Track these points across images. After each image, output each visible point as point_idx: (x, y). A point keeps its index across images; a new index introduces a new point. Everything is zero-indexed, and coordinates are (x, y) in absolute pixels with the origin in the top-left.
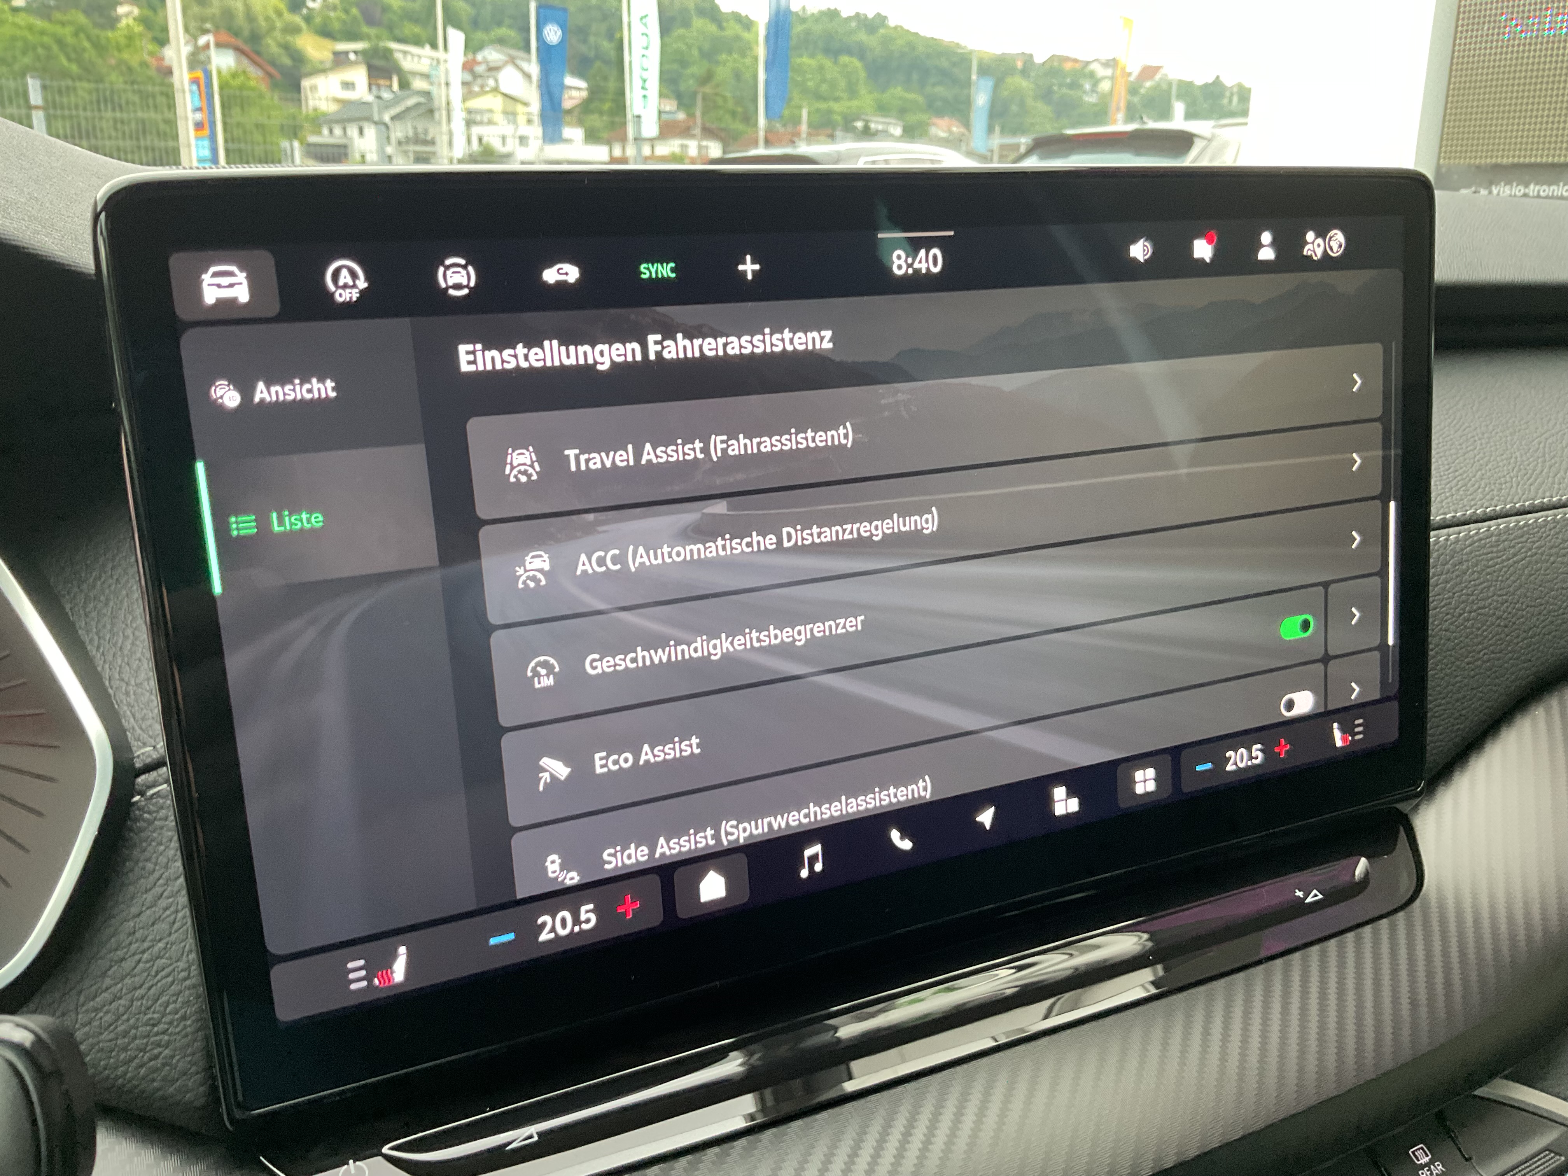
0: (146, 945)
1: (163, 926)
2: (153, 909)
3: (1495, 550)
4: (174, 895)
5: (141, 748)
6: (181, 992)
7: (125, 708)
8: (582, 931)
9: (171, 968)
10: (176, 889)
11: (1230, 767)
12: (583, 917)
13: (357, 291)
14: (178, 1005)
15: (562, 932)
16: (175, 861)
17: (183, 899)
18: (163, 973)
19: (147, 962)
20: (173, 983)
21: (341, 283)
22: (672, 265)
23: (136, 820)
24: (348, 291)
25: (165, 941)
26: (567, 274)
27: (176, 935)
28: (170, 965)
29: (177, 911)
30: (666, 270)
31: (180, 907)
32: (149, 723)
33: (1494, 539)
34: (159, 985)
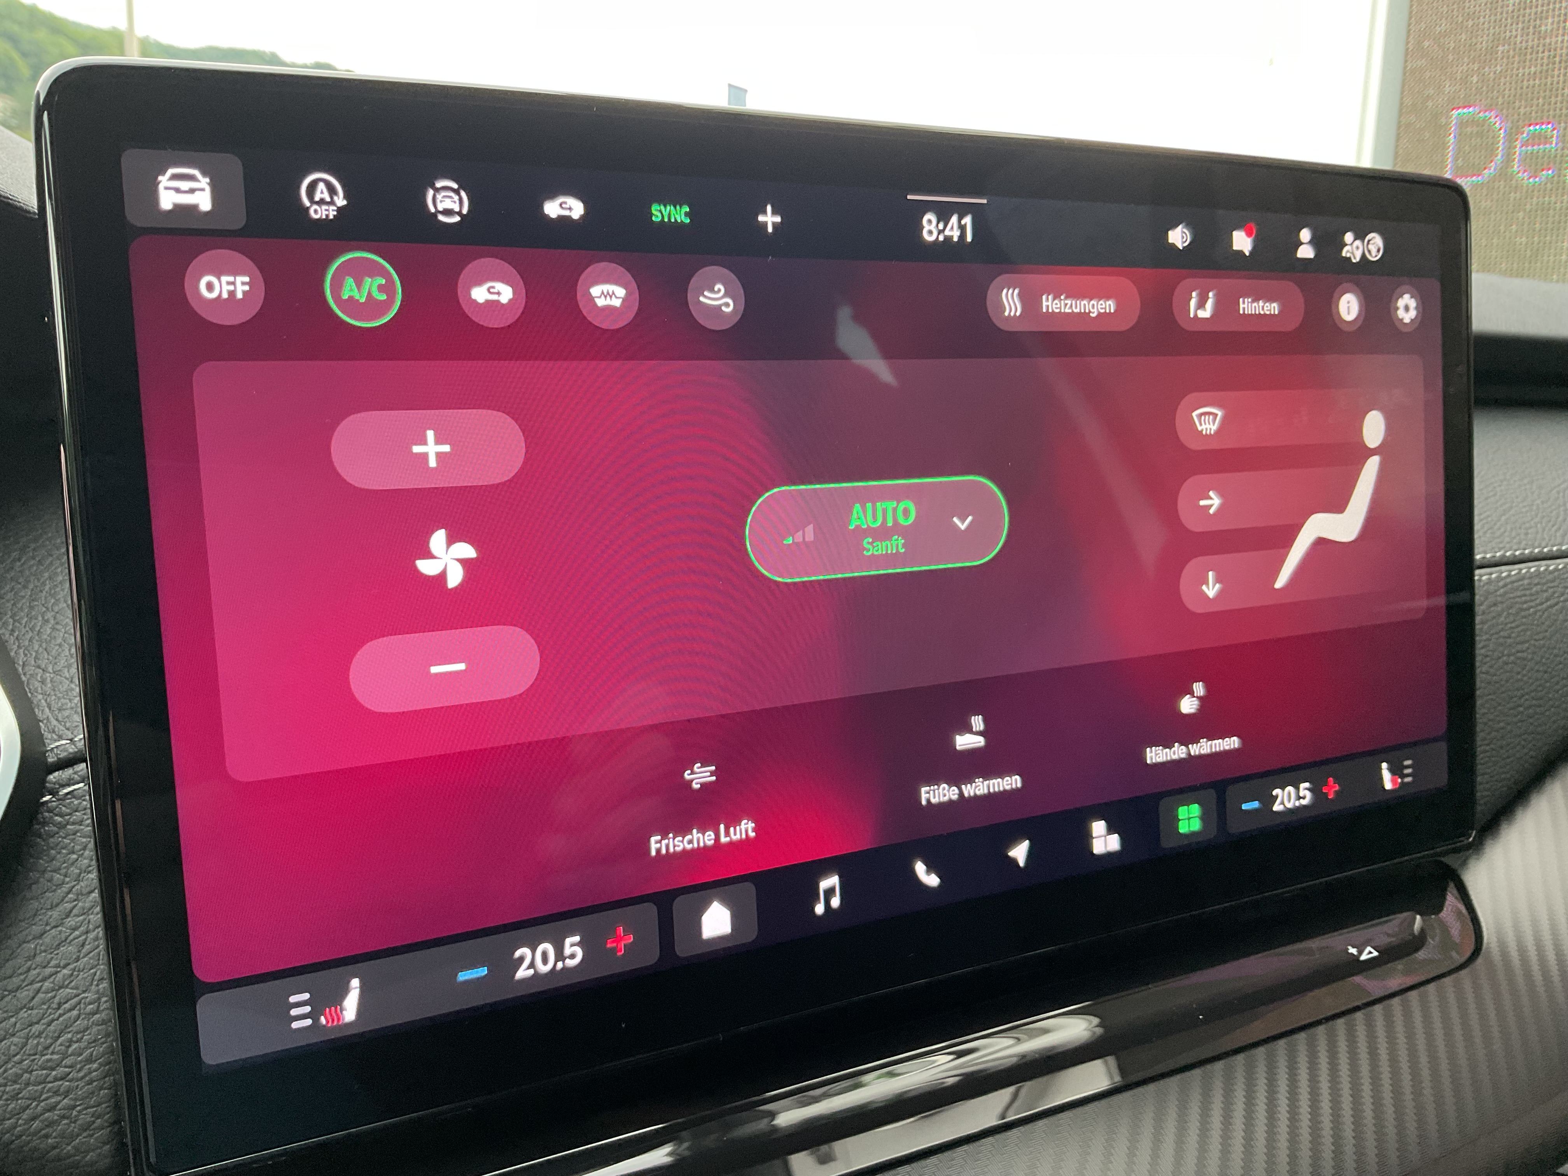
1: (69, 949)
4: (86, 912)
5: (56, 741)
6: (87, 1029)
7: (40, 697)
8: (565, 969)
9: (76, 1000)
11: (1277, 807)
12: (568, 951)
13: (335, 208)
14: (83, 1044)
15: (543, 969)
17: (96, 917)
18: (67, 1006)
19: (47, 992)
20: (77, 1019)
21: (317, 199)
22: (687, 208)
23: (45, 823)
24: (324, 207)
25: (72, 966)
26: (570, 209)
27: (86, 959)
28: (78, 995)
29: (87, 932)
30: (679, 214)
32: (66, 713)
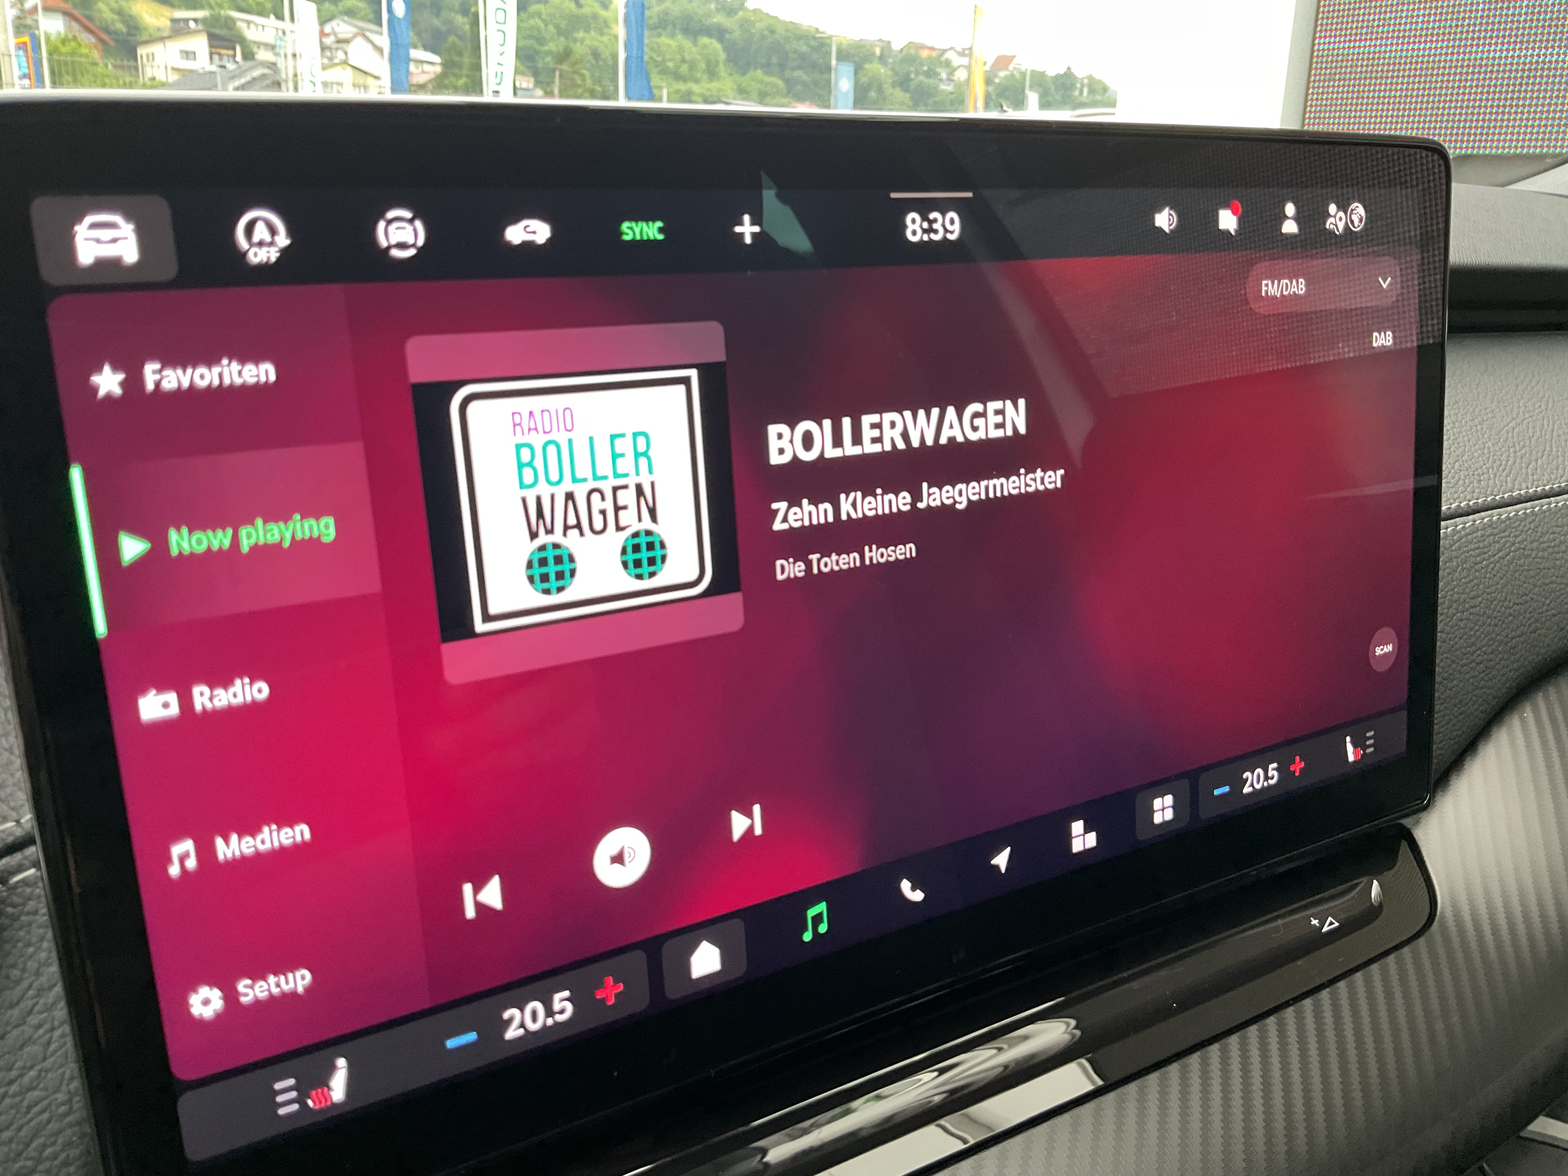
0: (14, 1073)
1: (34, 1049)
2: (21, 1028)
3: (1481, 545)
4: (49, 1008)
6: (60, 1131)
8: (557, 1024)
9: (45, 1102)
10: (50, 1001)
11: (1247, 790)
12: (557, 1006)
13: (277, 249)
14: (57, 1148)
15: (533, 1027)
16: (50, 965)
17: (61, 1012)
18: (36, 1109)
19: (14, 1096)
20: (49, 1121)
21: (256, 238)
22: (659, 224)
24: (265, 249)
25: (38, 1067)
26: (534, 232)
27: (53, 1059)
28: (46, 1098)
29: (53, 1029)
30: (651, 230)
31: (56, 1023)
32: (9, 790)
33: (1479, 533)
34: (32, 1124)
